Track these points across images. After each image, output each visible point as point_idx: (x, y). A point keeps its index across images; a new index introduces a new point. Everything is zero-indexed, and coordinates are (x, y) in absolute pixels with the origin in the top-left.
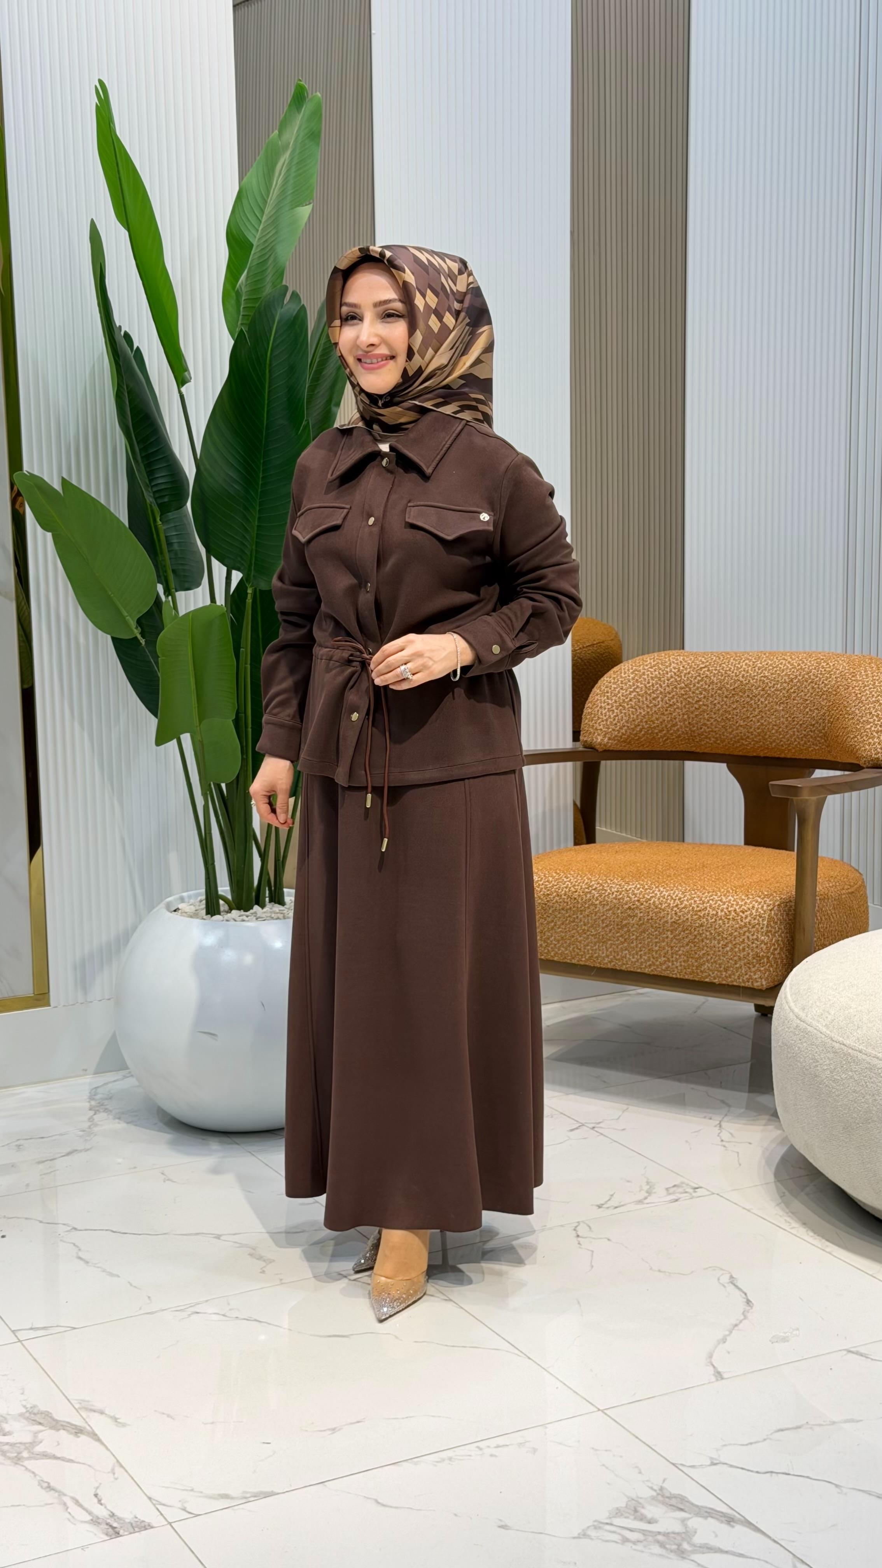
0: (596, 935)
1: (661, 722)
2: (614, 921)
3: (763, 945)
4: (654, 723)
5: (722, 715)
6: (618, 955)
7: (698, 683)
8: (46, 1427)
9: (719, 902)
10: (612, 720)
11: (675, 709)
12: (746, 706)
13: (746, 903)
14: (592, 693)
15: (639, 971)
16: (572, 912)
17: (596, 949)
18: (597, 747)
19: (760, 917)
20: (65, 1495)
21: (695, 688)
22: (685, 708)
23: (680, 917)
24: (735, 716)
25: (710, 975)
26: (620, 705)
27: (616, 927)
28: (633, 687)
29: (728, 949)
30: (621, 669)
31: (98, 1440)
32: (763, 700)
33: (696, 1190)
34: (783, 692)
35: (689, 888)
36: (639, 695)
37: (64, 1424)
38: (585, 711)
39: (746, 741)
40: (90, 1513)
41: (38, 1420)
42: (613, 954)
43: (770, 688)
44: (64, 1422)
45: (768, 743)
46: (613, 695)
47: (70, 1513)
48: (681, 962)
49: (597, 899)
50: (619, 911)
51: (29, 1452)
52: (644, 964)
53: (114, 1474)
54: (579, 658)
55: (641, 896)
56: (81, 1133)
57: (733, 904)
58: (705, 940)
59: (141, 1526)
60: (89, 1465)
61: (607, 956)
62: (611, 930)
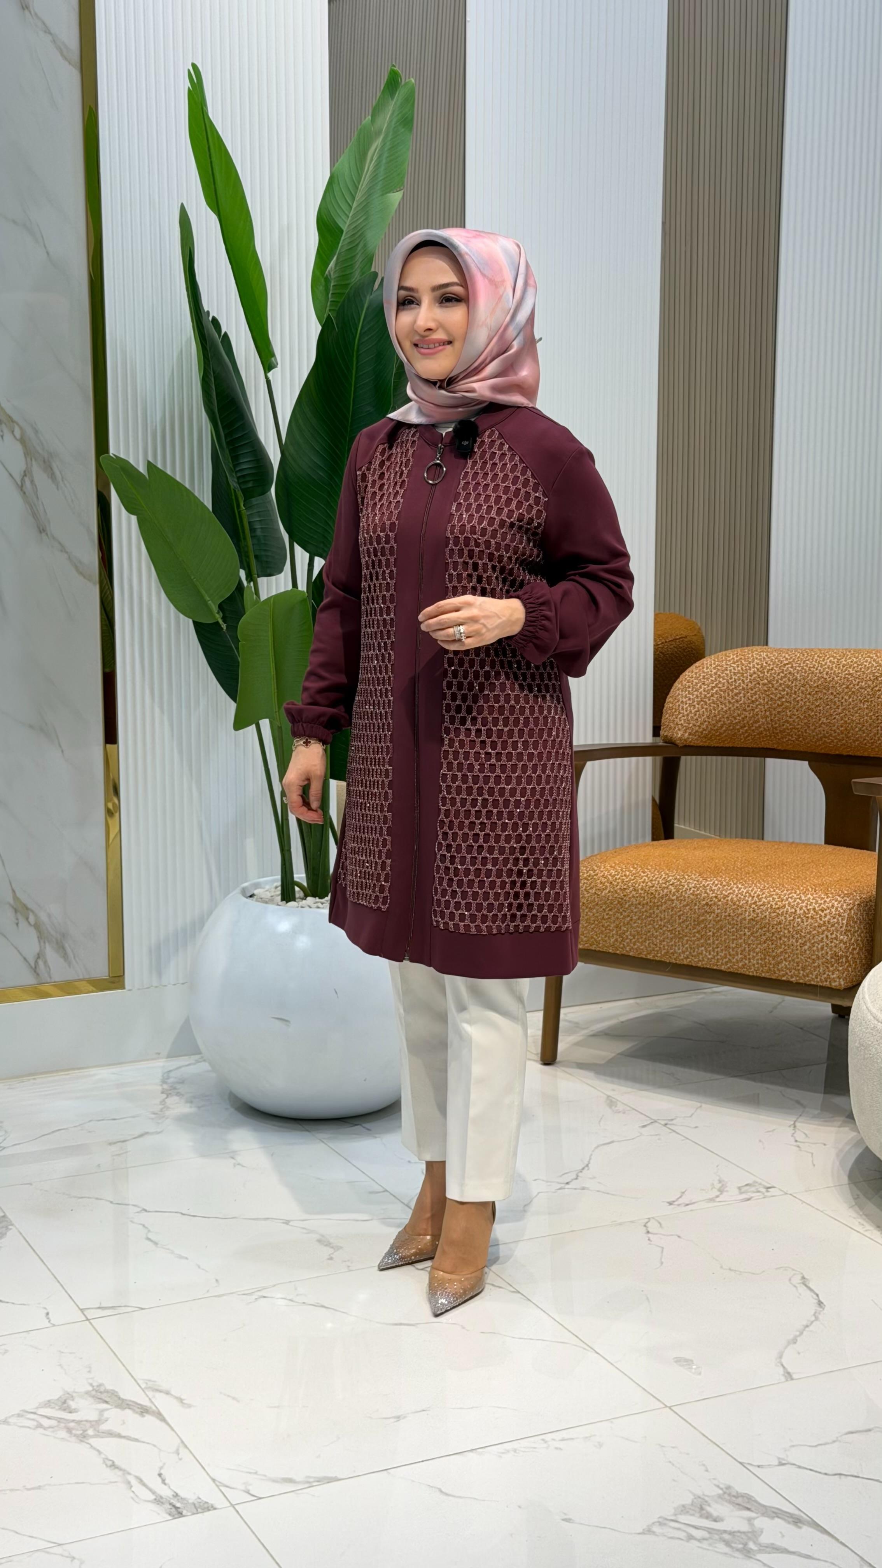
0: (672, 930)
1: (743, 718)
2: (690, 917)
3: (842, 945)
4: (735, 719)
5: (805, 712)
6: (694, 951)
7: (781, 679)
8: (112, 1405)
9: (798, 900)
10: (693, 715)
11: (757, 706)
13: (825, 901)
14: (673, 687)
15: (715, 968)
16: (648, 907)
17: (672, 945)
18: (678, 742)
19: (840, 916)
20: (129, 1474)
21: (778, 684)
22: (768, 705)
23: (758, 914)
24: (818, 714)
25: (787, 974)
26: (702, 701)
27: (693, 924)
28: (715, 683)
29: (806, 947)
30: (703, 664)
31: (164, 1420)
32: (847, 698)
33: (769, 1190)
34: (868, 690)
35: (767, 886)
36: (721, 691)
37: (131, 1403)
38: (666, 705)
39: (829, 739)
40: (154, 1493)
41: (103, 1398)
42: (689, 950)
43: (854, 685)
44: (130, 1401)
45: (851, 741)
46: (694, 690)
47: (133, 1492)
48: (757, 960)
49: (674, 895)
50: (696, 907)
51: (95, 1430)
52: (721, 961)
53: (178, 1454)
54: (661, 653)
55: (719, 893)
56: (153, 1116)
57: (812, 903)
58: (783, 938)
59: (204, 1507)
60: (154, 1446)
61: (683, 952)
62: (687, 926)
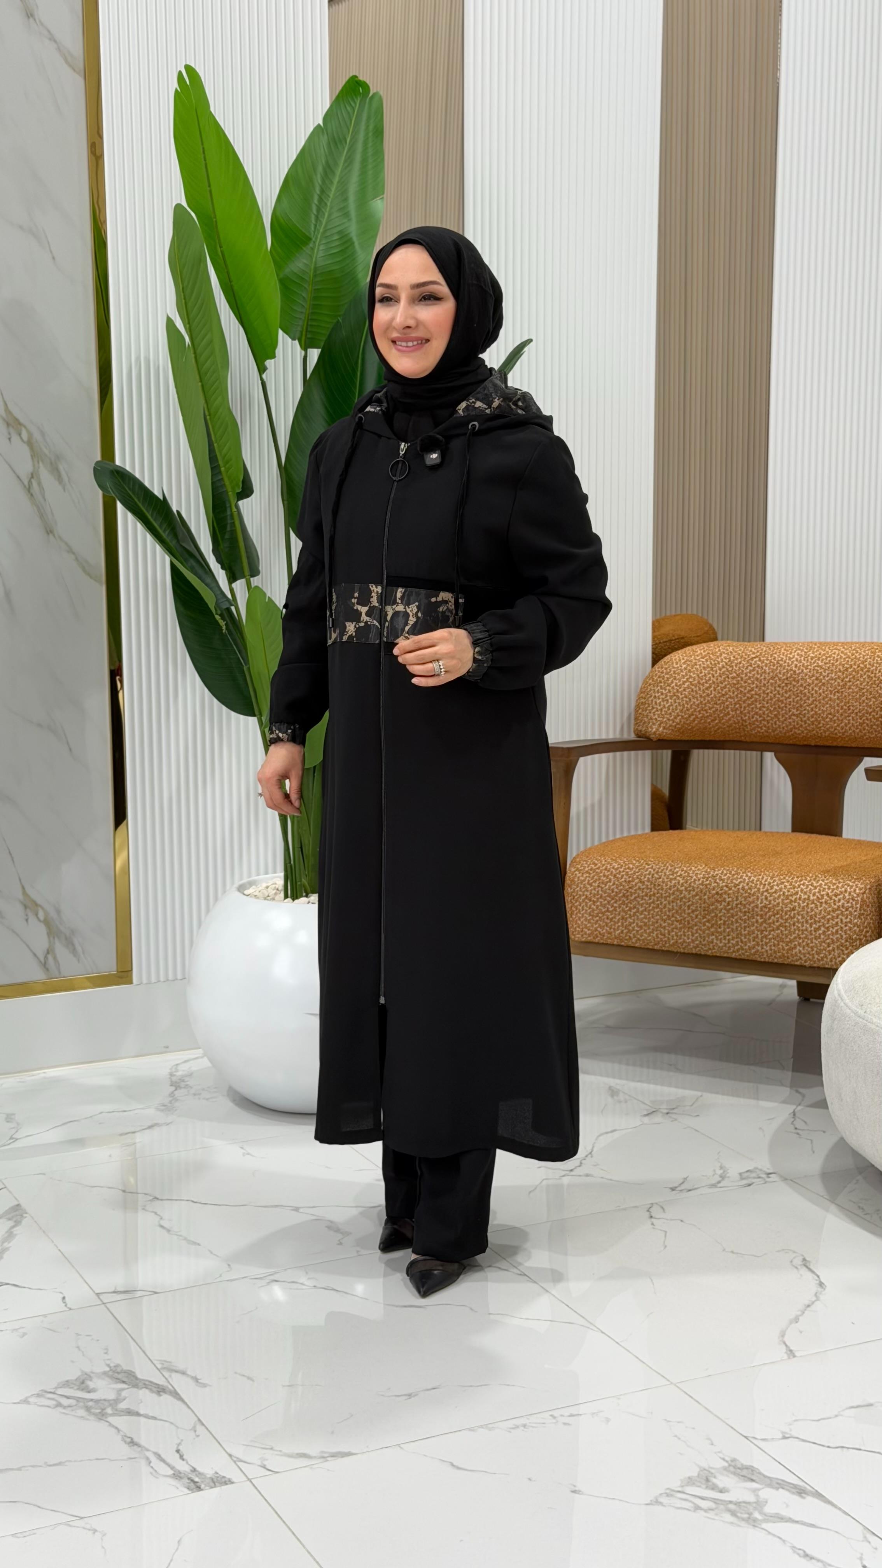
0: (681, 920)
2: (700, 907)
3: (856, 928)
5: (774, 704)
6: (704, 940)
8: (129, 1385)
9: (810, 887)
10: (666, 709)
12: (800, 695)
13: (838, 887)
15: (725, 955)
16: (656, 899)
17: (681, 935)
18: (652, 736)
19: (853, 899)
20: (147, 1450)
21: (747, 677)
22: (737, 698)
23: (770, 901)
24: (788, 705)
25: (801, 958)
26: (675, 695)
27: (702, 913)
28: (686, 677)
29: (821, 932)
31: (181, 1399)
33: (770, 1175)
34: (838, 680)
35: (776, 874)
37: (147, 1383)
39: (799, 730)
40: (172, 1468)
41: (121, 1378)
42: (699, 939)
43: (824, 677)
44: (147, 1381)
45: (822, 731)
46: (666, 685)
47: (152, 1467)
48: (771, 946)
49: (682, 885)
50: (706, 897)
51: (113, 1408)
52: (732, 949)
53: (195, 1431)
56: (163, 1108)
57: (824, 889)
58: (797, 924)
59: (219, 1481)
60: (172, 1423)
61: (693, 941)
62: (697, 916)
